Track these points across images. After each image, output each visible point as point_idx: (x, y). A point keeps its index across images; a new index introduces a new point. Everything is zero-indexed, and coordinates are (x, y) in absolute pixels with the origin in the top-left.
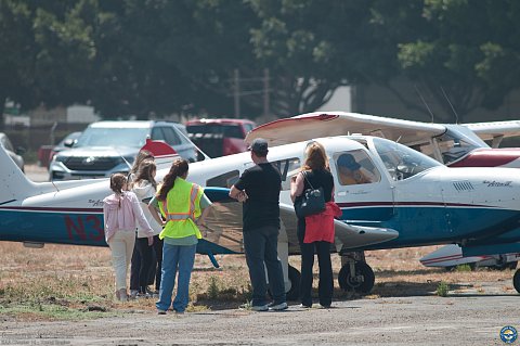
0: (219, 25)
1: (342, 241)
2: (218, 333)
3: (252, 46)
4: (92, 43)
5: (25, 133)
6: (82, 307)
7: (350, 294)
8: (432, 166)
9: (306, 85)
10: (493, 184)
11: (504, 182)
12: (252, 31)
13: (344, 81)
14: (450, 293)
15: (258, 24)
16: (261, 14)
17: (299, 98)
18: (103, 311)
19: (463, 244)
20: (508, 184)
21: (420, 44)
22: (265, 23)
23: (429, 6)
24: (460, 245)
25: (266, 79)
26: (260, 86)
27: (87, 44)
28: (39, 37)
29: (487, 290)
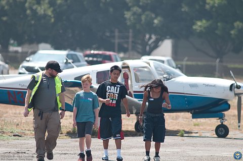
0: (111, 10)
1: (136, 108)
2: (68, 149)
3: (125, 19)
4: (52, 16)
5: (19, 55)
6: (11, 134)
7: (139, 134)
8: (180, 75)
9: (150, 38)
10: (207, 85)
11: (213, 85)
12: (126, 13)
13: (168, 37)
14: (185, 135)
15: (128, 9)
16: (130, 4)
17: (147, 44)
18: (21, 136)
19: (192, 112)
20: (214, 86)
21: (204, 21)
22: (132, 9)
23: (208, 4)
24: (191, 113)
25: (131, 34)
26: (128, 38)
27: (50, 16)
28: (28, 12)
29: (203, 135)
